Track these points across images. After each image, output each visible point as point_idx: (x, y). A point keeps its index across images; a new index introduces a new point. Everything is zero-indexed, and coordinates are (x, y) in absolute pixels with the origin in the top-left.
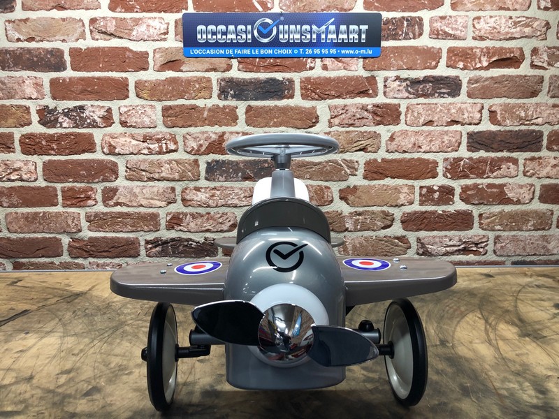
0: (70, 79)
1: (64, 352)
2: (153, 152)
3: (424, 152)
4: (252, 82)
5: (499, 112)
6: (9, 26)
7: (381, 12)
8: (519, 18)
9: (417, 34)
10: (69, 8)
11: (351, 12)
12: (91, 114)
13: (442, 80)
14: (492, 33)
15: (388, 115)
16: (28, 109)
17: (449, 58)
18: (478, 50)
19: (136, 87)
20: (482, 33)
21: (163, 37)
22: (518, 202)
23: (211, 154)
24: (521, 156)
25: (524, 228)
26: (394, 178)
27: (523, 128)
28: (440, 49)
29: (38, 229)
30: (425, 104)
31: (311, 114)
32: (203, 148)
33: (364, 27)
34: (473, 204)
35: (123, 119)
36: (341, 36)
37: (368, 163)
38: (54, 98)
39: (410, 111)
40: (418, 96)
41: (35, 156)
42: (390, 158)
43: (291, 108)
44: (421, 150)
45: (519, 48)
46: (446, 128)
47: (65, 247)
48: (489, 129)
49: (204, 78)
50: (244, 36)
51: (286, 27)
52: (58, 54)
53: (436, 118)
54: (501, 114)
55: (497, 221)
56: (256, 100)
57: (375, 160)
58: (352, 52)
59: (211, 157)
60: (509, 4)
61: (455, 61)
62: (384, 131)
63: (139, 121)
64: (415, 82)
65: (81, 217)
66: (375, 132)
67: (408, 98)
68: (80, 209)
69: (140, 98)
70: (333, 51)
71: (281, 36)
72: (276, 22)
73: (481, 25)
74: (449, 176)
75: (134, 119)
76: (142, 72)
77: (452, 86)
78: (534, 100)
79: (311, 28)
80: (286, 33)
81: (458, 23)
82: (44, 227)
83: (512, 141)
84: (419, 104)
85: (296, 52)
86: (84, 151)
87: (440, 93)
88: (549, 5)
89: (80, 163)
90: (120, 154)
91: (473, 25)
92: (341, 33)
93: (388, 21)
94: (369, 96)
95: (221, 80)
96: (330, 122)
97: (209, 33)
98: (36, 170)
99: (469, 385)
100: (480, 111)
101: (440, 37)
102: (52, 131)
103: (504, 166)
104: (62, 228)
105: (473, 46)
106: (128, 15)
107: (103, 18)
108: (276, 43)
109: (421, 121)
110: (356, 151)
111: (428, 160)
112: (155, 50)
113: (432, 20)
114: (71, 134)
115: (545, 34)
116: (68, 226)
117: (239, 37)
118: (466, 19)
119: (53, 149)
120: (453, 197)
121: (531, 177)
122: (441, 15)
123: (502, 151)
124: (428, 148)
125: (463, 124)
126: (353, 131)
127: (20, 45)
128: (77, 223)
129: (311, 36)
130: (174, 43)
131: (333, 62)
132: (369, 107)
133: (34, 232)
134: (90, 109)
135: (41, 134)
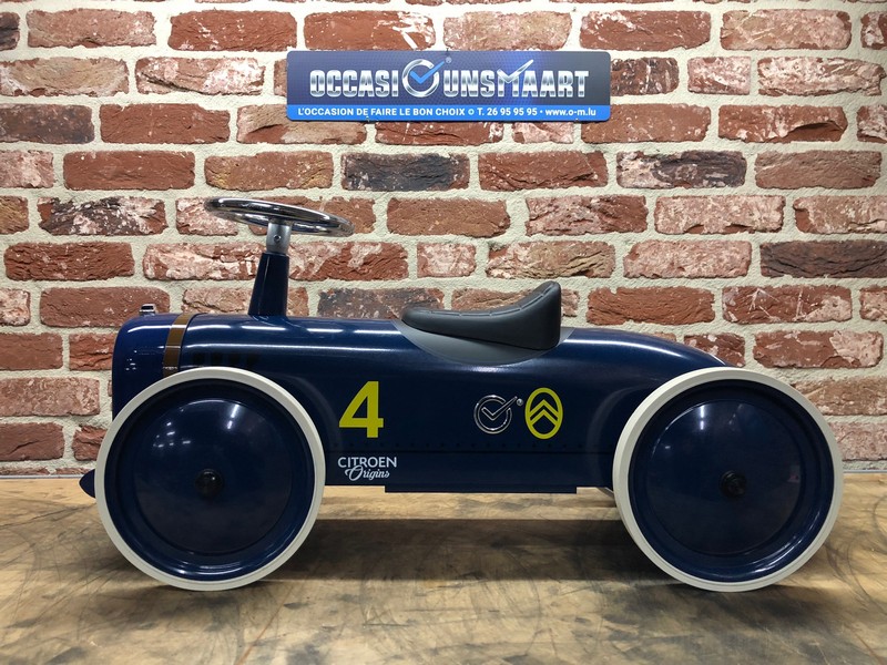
0: (98, 154)
1: (28, 594)
2: (230, 276)
3: (689, 277)
4: (399, 161)
5: (811, 211)
6: (5, 71)
7: (608, 51)
8: (833, 60)
9: (668, 84)
10: (105, 44)
11: (560, 50)
12: (130, 212)
13: (713, 158)
14: (791, 84)
15: (625, 215)
16: (23, 203)
17: (722, 123)
18: (769, 111)
19: (206, 168)
20: (775, 84)
21: (254, 88)
22: (856, 364)
23: (328, 280)
24: (856, 285)
25: (871, 410)
26: (640, 321)
27: (854, 237)
28: (708, 108)
29: (23, 410)
30: (687, 197)
31: (496, 212)
32: (316, 269)
33: (582, 74)
34: (779, 367)
35: (182, 220)
36: (544, 88)
37: (594, 296)
38: (69, 186)
39: (662, 210)
40: (675, 184)
41: (29, 282)
42: (633, 287)
43: (464, 204)
44: (684, 273)
45: (837, 108)
46: (724, 238)
47: (68, 442)
48: (796, 238)
49: (320, 153)
50: (386, 88)
51: (455, 73)
52: (82, 114)
53: (707, 220)
54: (816, 214)
55: (822, 396)
56: (406, 189)
57: (607, 291)
58: (563, 113)
59: (329, 284)
60: (815, 38)
61: (733, 128)
62: (620, 242)
63: (209, 223)
64: (669, 162)
65: (100, 388)
66: (605, 244)
67: (657, 187)
68: (99, 374)
69: (213, 186)
70: (532, 111)
71: (447, 88)
72: (439, 66)
73: (772, 71)
74: (734, 318)
75: (201, 221)
76: (218, 145)
77: (731, 169)
78: (868, 192)
79: (496, 75)
80: (455, 82)
81: (735, 69)
82: (34, 405)
83: (836, 258)
84: (677, 198)
85: (471, 112)
86: (113, 274)
87: (711, 180)
88: (881, 41)
89: (105, 294)
90: (173, 279)
91: (760, 71)
92: (545, 82)
93: (621, 65)
94: (593, 184)
95: (348, 157)
96: (528, 226)
97: (330, 82)
98: (28, 305)
99: (818, 644)
100: (780, 209)
101: (705, 90)
102: (60, 240)
103: (827, 302)
104: (65, 407)
105: (762, 104)
106: (200, 55)
107: (160, 59)
108: (438, 98)
109: (682, 224)
110: (574, 275)
111: (696, 291)
112: (240, 109)
113: (691, 64)
114: (93, 245)
115: (879, 85)
116: (77, 403)
117: (378, 89)
118: (747, 62)
119: (60, 270)
120: (743, 354)
121: (874, 320)
122: (706, 56)
123: (821, 276)
124: (696, 269)
125: (752, 231)
126: (567, 242)
127: (21, 100)
128: (92, 398)
129: (496, 88)
130: (271, 98)
131: (532, 129)
132: (593, 201)
133: (16, 415)
134: (128, 203)
135: (42, 245)
